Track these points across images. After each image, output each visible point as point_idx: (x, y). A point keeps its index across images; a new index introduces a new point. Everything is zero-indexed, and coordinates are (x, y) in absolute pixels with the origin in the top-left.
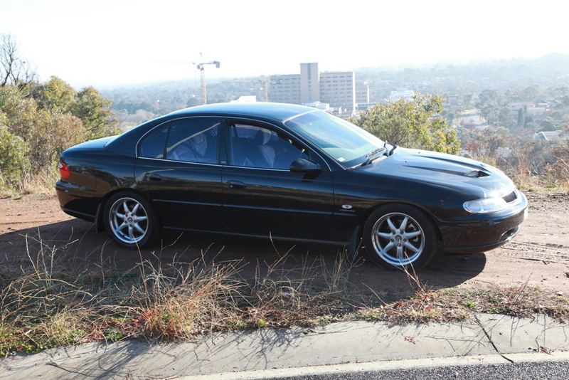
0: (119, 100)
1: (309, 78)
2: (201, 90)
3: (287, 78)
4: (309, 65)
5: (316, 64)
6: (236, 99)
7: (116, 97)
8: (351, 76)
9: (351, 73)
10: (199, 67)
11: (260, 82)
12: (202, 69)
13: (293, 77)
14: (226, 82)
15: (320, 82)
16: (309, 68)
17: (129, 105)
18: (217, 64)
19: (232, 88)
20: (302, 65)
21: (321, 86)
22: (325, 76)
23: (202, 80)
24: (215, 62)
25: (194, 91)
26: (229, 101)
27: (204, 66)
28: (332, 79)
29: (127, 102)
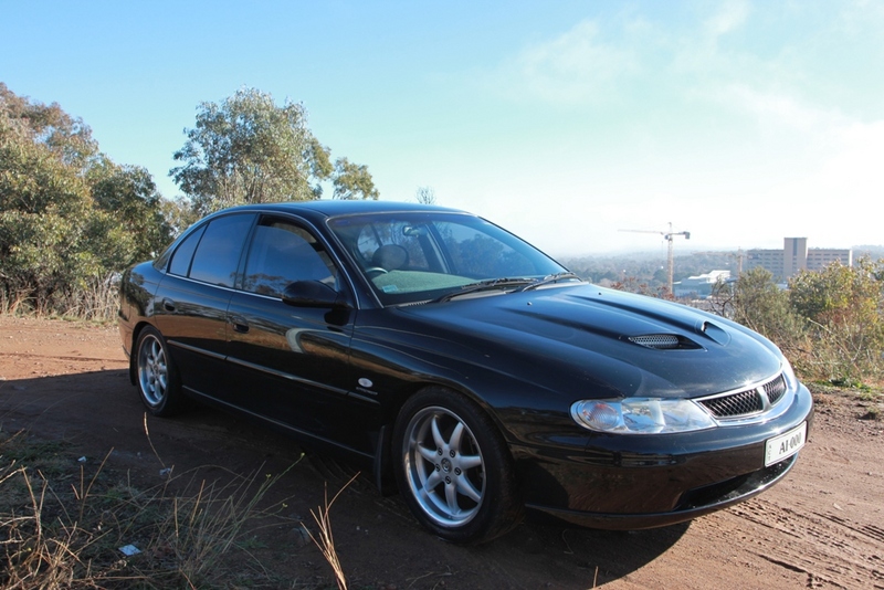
0: (585, 269)
1: (795, 254)
2: (669, 262)
3: (767, 253)
4: (795, 240)
5: (804, 240)
6: (708, 273)
7: (583, 264)
8: (848, 255)
9: (848, 251)
10: (666, 237)
11: (734, 256)
12: (671, 239)
13: (776, 253)
14: (699, 255)
15: (808, 259)
16: (795, 244)
17: (594, 274)
18: (687, 235)
19: (704, 262)
20: (786, 239)
21: (808, 264)
22: (814, 253)
23: (669, 253)
24: (684, 233)
25: (663, 263)
26: (700, 274)
27: (673, 237)
28: (822, 257)
29: (593, 270)
